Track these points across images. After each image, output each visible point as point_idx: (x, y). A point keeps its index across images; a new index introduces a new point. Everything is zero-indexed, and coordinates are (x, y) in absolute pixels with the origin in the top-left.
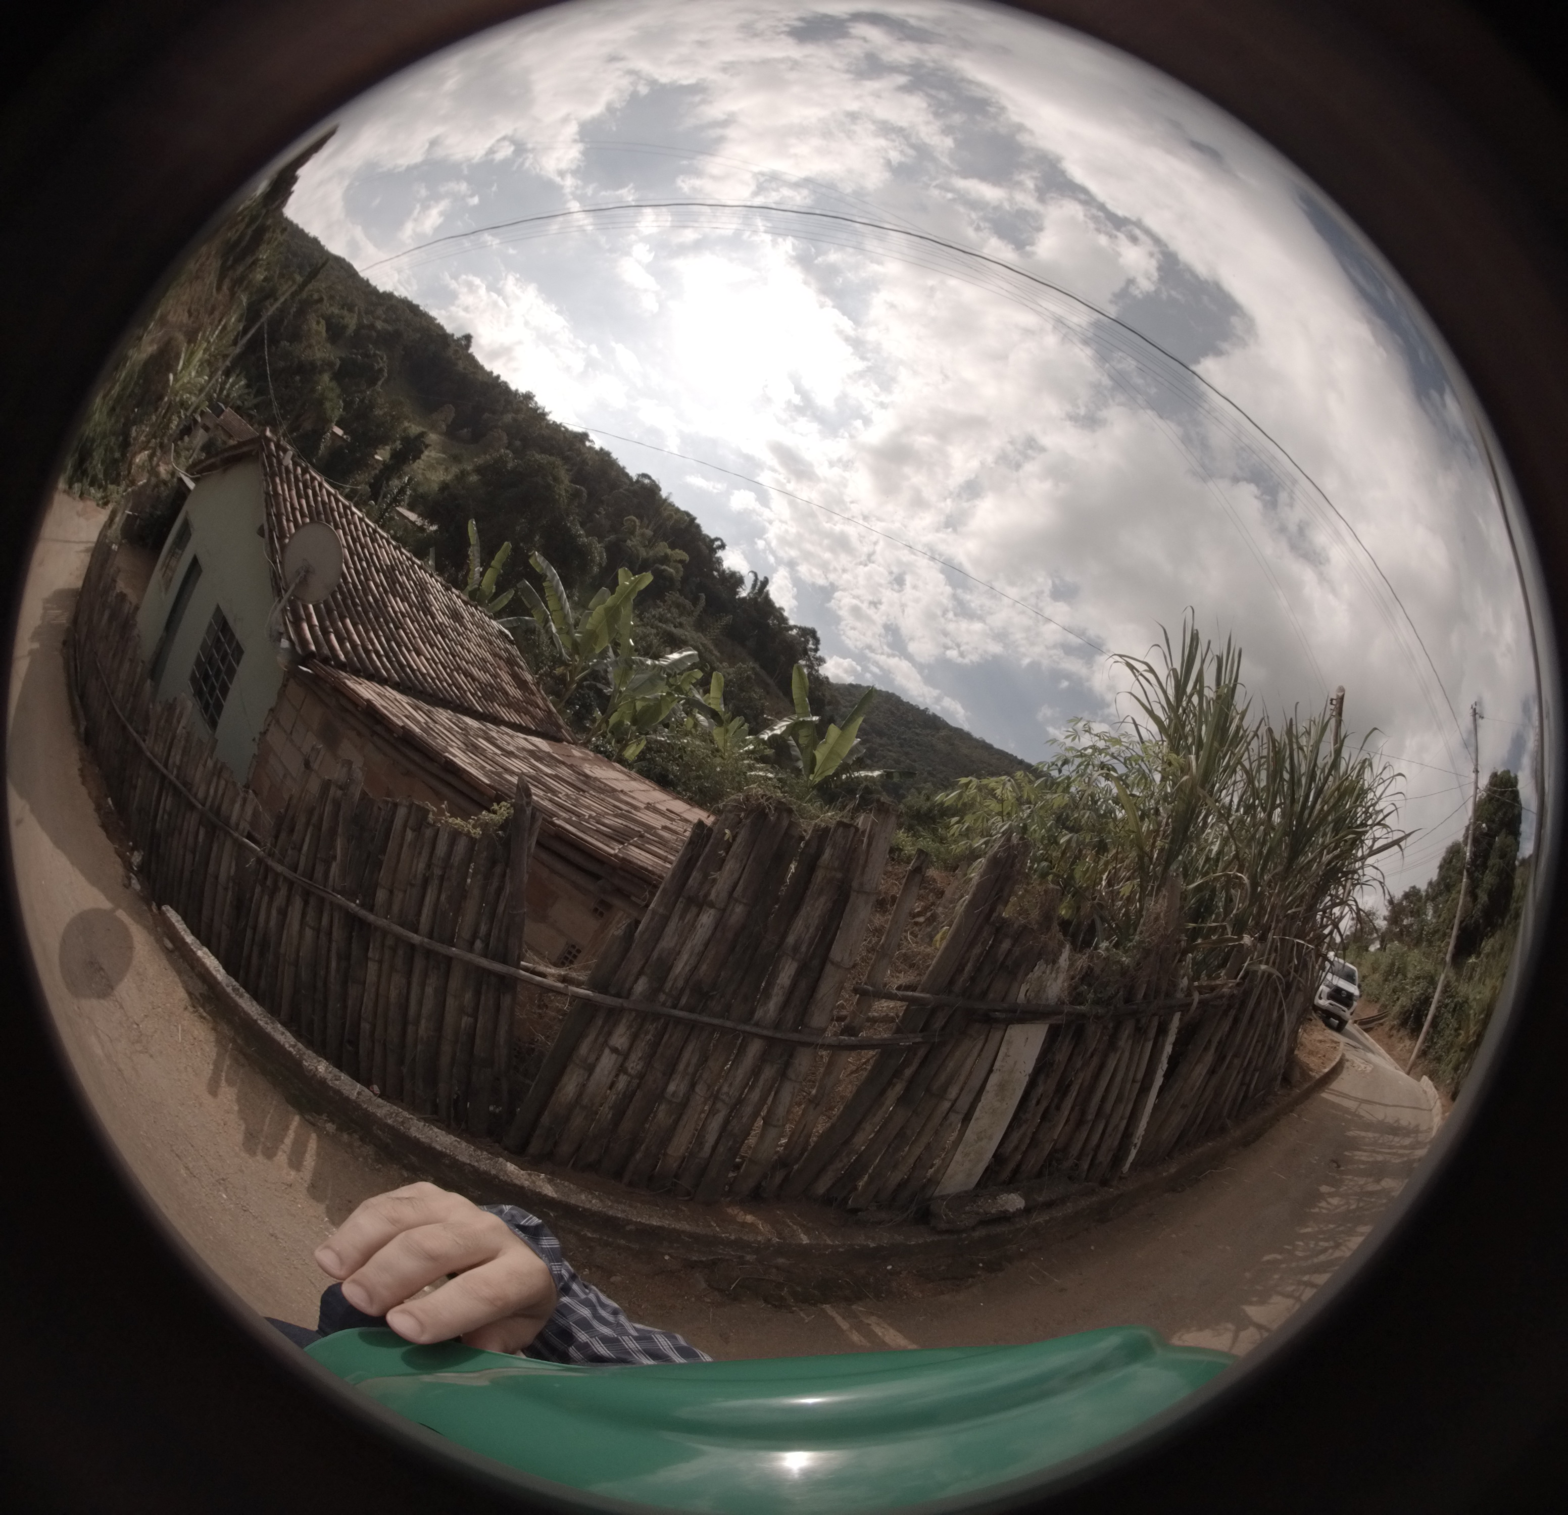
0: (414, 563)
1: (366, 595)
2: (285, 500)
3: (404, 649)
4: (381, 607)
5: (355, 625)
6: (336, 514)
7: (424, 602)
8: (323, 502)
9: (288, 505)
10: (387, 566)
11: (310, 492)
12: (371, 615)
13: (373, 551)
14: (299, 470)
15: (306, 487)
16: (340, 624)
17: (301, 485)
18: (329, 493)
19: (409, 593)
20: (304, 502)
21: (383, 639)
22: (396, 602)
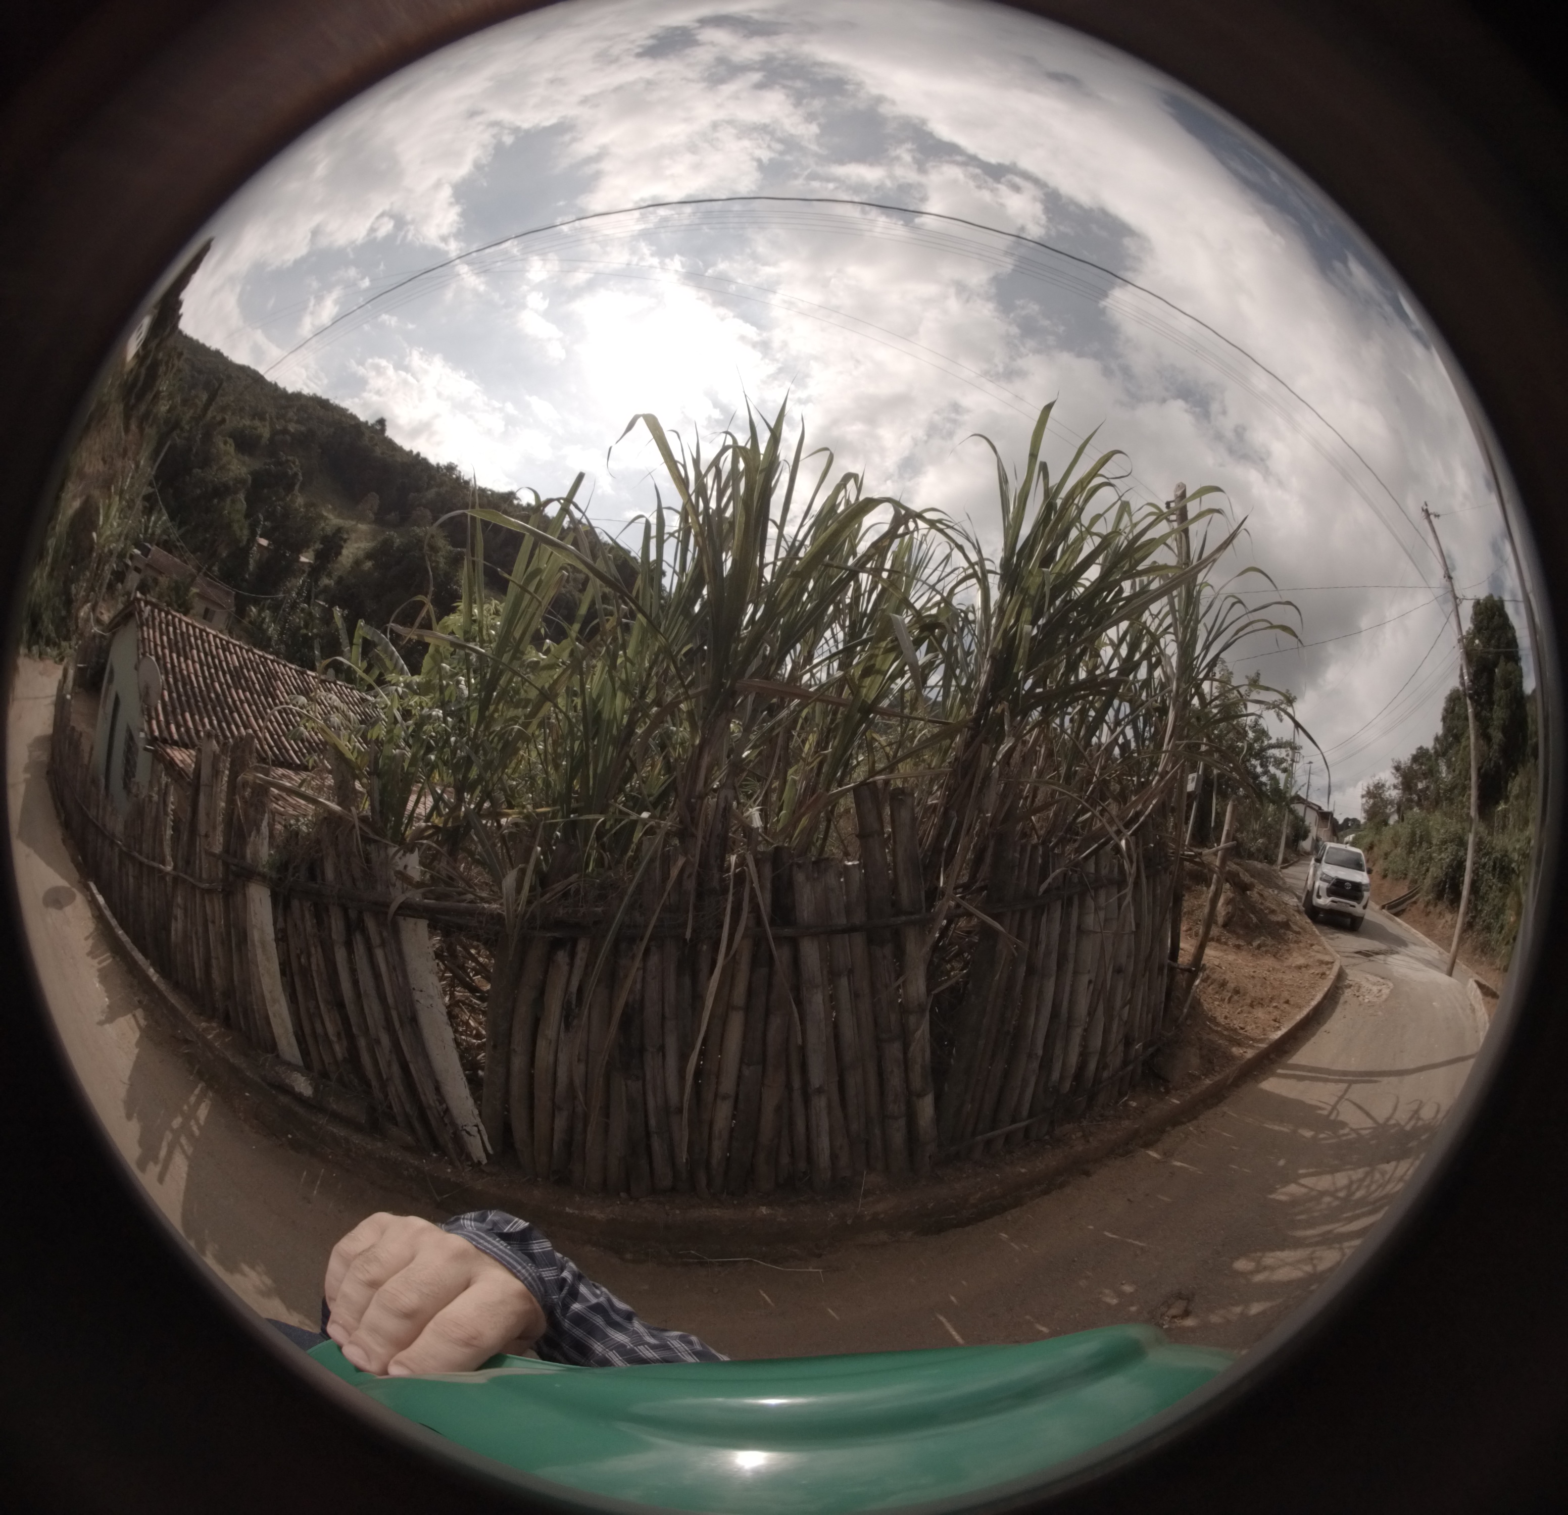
0: (266, 659)
1: (209, 693)
2: (149, 641)
3: (233, 727)
4: (220, 701)
5: (192, 717)
6: (193, 640)
7: (268, 689)
8: (182, 633)
9: (152, 644)
10: (235, 667)
11: (171, 629)
12: (209, 707)
13: (223, 658)
14: (163, 615)
15: (167, 625)
16: (180, 717)
17: (164, 626)
18: (187, 624)
19: (253, 683)
20: (165, 638)
21: (215, 722)
22: (237, 693)
